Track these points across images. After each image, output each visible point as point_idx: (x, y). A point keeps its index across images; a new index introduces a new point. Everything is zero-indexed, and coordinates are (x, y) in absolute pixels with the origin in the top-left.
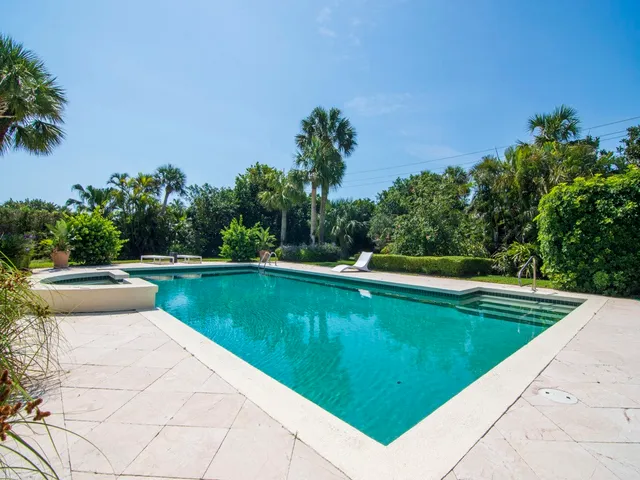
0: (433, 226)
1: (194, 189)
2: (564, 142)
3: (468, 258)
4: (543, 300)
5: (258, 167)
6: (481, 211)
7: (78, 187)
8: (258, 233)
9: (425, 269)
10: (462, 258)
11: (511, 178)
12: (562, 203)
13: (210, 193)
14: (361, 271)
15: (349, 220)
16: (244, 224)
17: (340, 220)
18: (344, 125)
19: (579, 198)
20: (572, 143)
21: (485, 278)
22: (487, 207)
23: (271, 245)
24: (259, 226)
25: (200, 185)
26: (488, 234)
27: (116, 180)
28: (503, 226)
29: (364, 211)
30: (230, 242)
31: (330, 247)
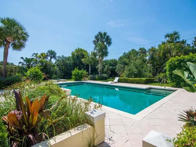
0: (137, 69)
1: (59, 57)
2: (175, 42)
3: (147, 78)
4: (167, 90)
5: (79, 49)
6: (151, 63)
7: (22, 58)
8: (83, 72)
9: (134, 82)
10: (145, 78)
11: (160, 54)
12: (172, 64)
13: (64, 58)
14: (116, 83)
15: (109, 66)
16: (78, 69)
17: (107, 66)
18: (108, 37)
19: (177, 62)
20: (178, 42)
21: (152, 84)
22: (152, 62)
23: (87, 75)
24: (83, 70)
25: (61, 56)
26: (153, 70)
27: (34, 55)
28: (157, 67)
29: (114, 63)
30: (74, 75)
31: (105, 75)
